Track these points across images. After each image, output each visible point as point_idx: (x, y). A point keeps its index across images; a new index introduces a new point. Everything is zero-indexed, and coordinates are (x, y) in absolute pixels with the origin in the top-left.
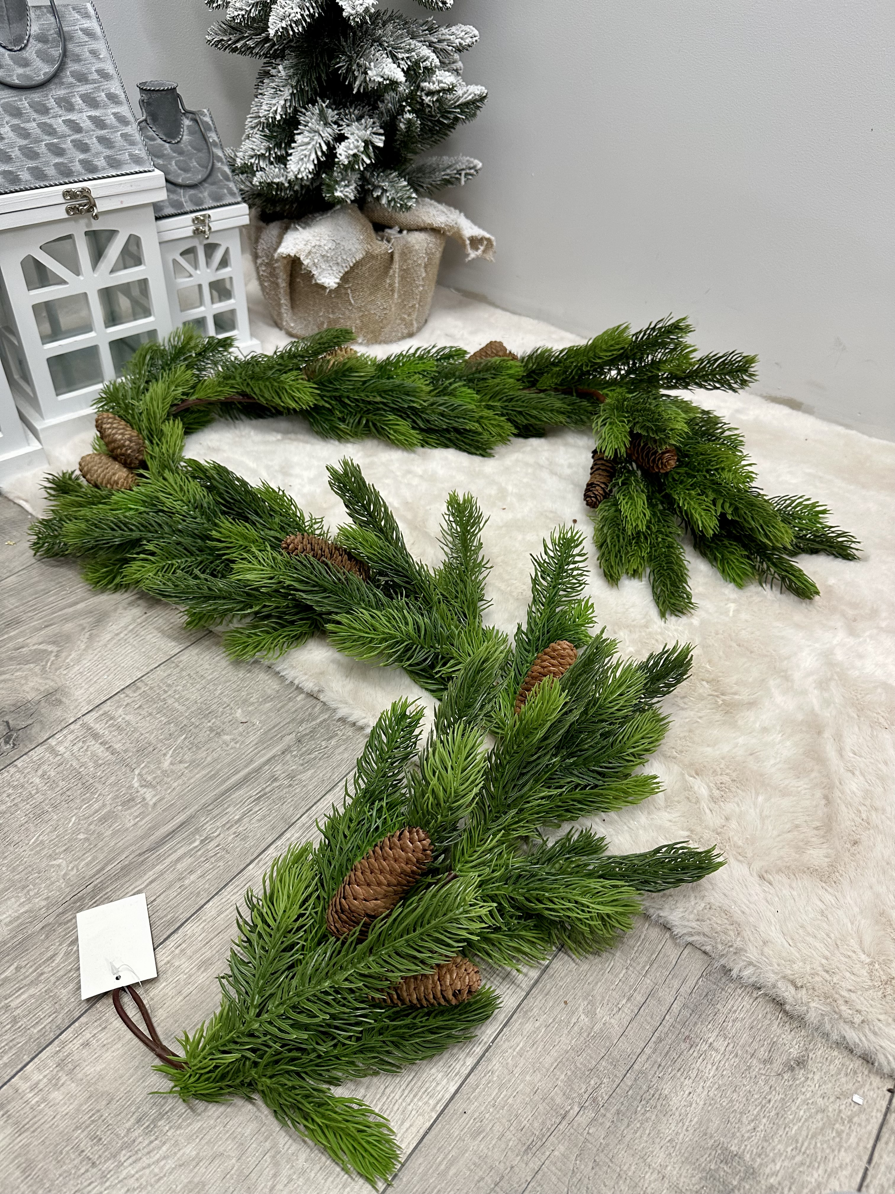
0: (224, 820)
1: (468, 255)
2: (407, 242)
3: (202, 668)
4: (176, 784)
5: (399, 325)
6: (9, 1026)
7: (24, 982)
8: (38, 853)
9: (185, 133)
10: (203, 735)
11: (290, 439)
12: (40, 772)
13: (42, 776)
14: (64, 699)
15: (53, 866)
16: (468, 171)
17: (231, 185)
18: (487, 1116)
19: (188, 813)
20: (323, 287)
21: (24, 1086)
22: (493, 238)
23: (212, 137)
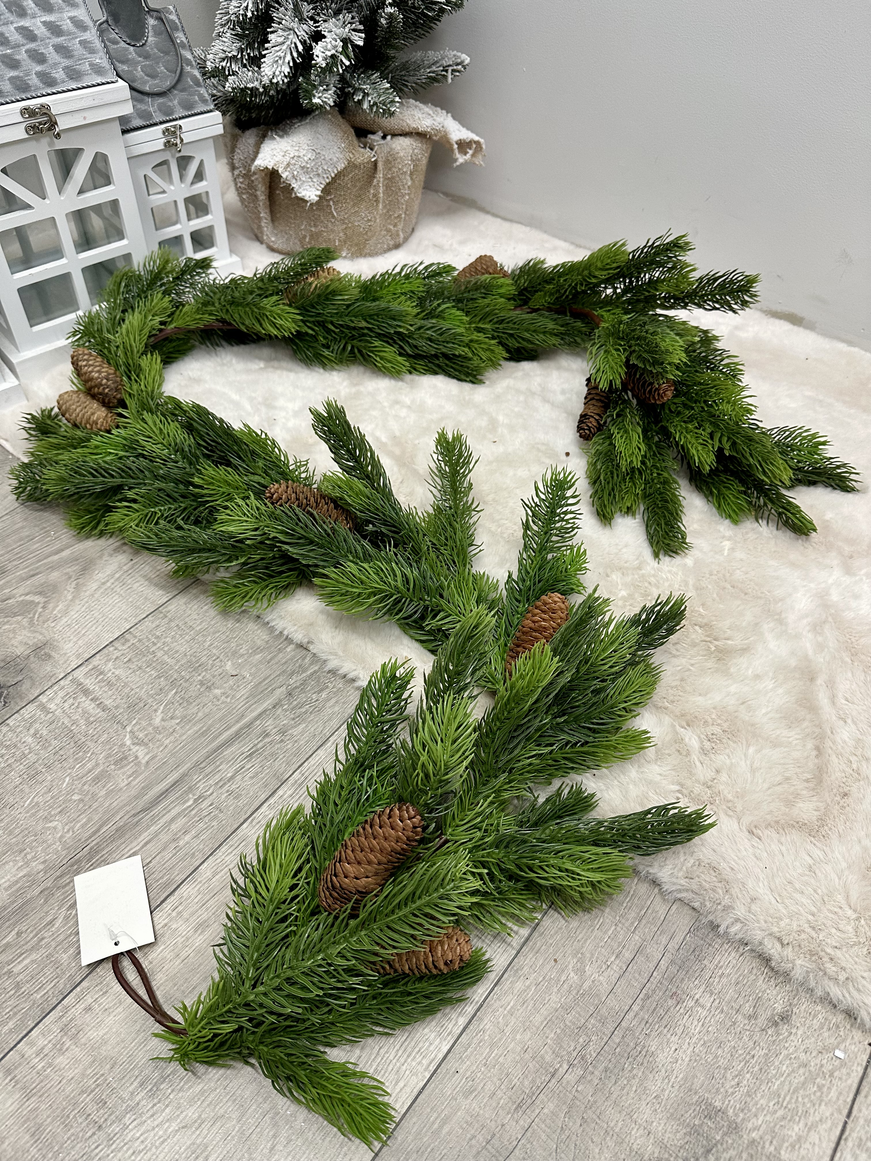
0: (217, 777)
1: (456, 160)
2: (391, 149)
3: (190, 618)
4: (168, 741)
5: (384, 236)
6: (12, 992)
7: (25, 947)
8: (33, 815)
9: (150, 34)
10: (194, 689)
11: (273, 367)
12: (32, 731)
13: (35, 734)
14: (53, 654)
15: (49, 828)
16: (455, 67)
17: (203, 91)
18: (479, 1075)
19: (182, 770)
20: (303, 200)
21: (30, 1052)
22: (482, 141)
23: (180, 37)
